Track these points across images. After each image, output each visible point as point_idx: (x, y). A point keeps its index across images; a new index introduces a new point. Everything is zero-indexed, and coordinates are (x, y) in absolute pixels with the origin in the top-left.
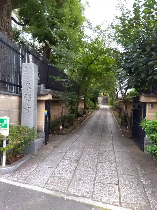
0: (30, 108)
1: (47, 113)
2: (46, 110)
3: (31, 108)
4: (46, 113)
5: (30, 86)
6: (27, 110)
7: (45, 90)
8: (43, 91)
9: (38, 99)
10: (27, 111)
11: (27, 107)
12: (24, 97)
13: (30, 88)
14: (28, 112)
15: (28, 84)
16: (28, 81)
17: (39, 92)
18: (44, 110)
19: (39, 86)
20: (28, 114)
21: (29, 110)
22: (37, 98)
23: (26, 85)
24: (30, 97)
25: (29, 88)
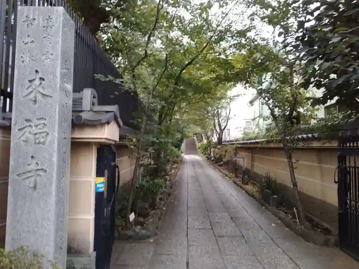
0: (41, 173)
1: (102, 185)
2: (99, 173)
3: (45, 171)
4: (98, 186)
5: (43, 88)
6: (33, 179)
7: (97, 108)
8: (91, 112)
9: (72, 138)
10: (32, 185)
11: (33, 167)
12: (19, 130)
13: (44, 95)
14: (35, 187)
15: (37, 82)
16: (37, 71)
17: (77, 114)
18: (95, 177)
19: (78, 95)
20: (35, 194)
21: (38, 179)
22: (69, 136)
23: (29, 84)
24: (45, 130)
25: (39, 97)
